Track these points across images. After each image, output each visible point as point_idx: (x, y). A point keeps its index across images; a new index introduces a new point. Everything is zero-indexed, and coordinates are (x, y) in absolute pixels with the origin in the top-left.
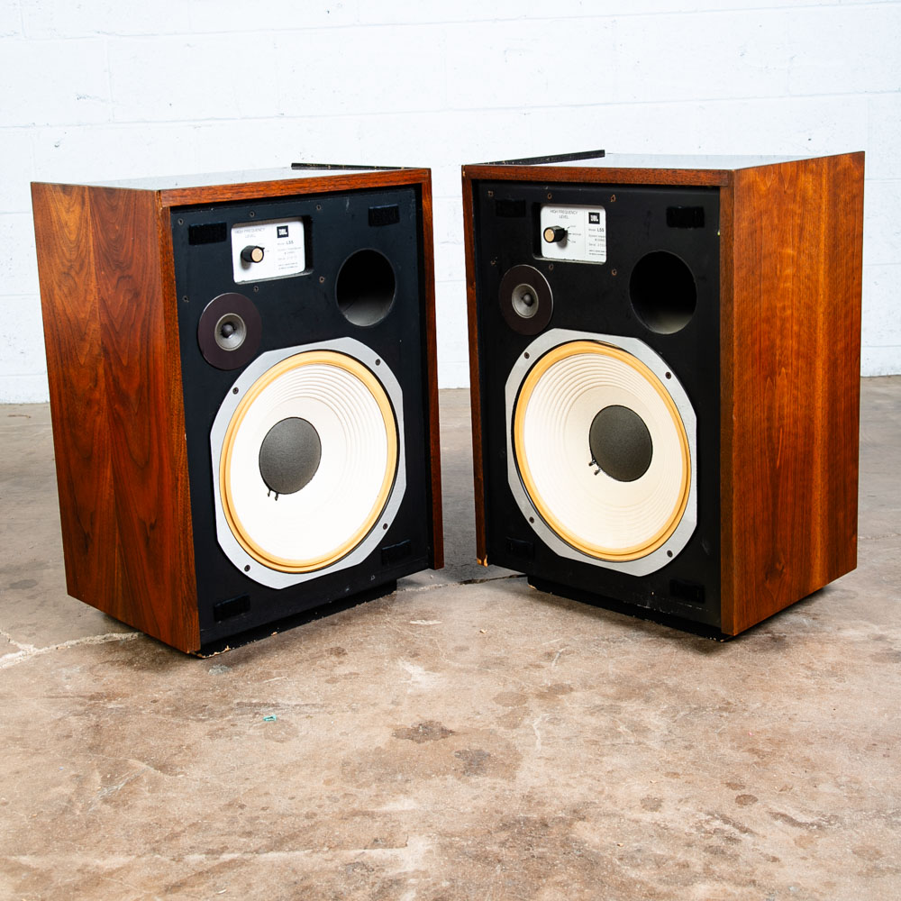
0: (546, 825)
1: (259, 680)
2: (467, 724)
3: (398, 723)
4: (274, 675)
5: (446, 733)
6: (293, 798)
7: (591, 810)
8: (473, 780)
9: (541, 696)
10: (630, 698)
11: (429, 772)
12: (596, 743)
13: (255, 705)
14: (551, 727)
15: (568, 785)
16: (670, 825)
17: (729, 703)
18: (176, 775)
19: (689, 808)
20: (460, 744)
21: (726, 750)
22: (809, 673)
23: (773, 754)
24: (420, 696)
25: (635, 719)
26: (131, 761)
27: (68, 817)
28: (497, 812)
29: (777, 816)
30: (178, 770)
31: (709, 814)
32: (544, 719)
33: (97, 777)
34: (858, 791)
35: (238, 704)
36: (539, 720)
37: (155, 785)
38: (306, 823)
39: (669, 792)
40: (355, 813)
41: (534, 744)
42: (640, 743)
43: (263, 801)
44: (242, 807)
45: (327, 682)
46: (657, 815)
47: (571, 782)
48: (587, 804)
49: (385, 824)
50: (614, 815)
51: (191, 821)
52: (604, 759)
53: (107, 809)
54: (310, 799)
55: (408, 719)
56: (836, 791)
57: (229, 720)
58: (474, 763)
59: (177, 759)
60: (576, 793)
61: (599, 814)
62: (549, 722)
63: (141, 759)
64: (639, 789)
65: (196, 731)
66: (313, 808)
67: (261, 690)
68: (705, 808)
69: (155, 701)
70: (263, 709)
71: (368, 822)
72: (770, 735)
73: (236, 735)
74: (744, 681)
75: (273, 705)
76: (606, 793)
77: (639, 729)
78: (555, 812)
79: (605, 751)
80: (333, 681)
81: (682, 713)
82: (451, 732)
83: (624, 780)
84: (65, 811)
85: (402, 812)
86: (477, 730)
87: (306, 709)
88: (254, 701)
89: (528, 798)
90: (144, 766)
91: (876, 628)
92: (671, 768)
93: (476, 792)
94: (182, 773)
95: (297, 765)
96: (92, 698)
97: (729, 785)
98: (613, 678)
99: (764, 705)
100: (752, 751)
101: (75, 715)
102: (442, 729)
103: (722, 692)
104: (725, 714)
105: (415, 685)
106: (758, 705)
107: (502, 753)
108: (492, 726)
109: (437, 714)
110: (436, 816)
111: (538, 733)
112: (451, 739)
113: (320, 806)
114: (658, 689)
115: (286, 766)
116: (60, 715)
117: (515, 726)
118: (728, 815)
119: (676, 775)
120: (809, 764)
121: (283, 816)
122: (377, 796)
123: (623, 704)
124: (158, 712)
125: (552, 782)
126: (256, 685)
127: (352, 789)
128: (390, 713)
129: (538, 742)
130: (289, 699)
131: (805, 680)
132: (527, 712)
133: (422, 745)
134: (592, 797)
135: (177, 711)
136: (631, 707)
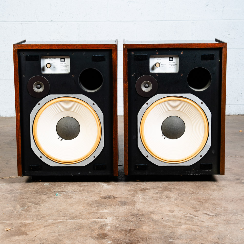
0: (144, 215)
1: (60, 186)
2: (121, 196)
3: (101, 195)
4: (63, 185)
5: (115, 197)
6: (75, 210)
7: (155, 212)
8: (123, 206)
9: (141, 190)
10: (166, 191)
11: (111, 205)
12: (157, 200)
13: (60, 192)
14: (144, 197)
15: (149, 208)
16: (176, 215)
17: (194, 192)
18: (41, 205)
19: (181, 212)
20: (119, 200)
21: (192, 201)
22: (217, 186)
23: (205, 202)
24: (106, 190)
25: (167, 195)
26: (27, 203)
27: (13, 214)
28: (130, 212)
29: (204, 214)
30: (41, 204)
31: (187, 213)
32: (142, 195)
33: (19, 206)
34: (227, 209)
35: (54, 191)
36: (141, 195)
37: (35, 208)
38: (79, 214)
39: (176, 209)
40: (92, 213)
41: (139, 200)
42: (168, 200)
43: (67, 210)
44: (61, 212)
45: (79, 187)
46: (173, 213)
47: (150, 207)
48: (154, 211)
49: (100, 215)
50: (162, 213)
51: (48, 214)
52: (159, 203)
53: (24, 212)
54: (79, 210)
55: (104, 195)
56: (221, 209)
57: (53, 195)
58: (124, 203)
59: (40, 202)
60: (151, 209)
61: (157, 213)
62: (143, 196)
63: (30, 202)
64: (168, 208)
65: (44, 197)
66: (80, 211)
67: (61, 189)
68: (185, 212)
69: (30, 191)
70: (62, 193)
71: (96, 214)
72: (204, 199)
73: (56, 197)
74: (198, 188)
75: (65, 192)
76: (159, 209)
77: (168, 197)
78: (146, 213)
79: (159, 201)
80: (81, 187)
81: (181, 194)
82: (116, 197)
83: (164, 207)
84: (12, 212)
85: (104, 213)
86: (124, 197)
87: (74, 192)
88: (59, 191)
89: (139, 210)
90: (31, 204)
91: (238, 177)
92: (177, 205)
93: (124, 209)
94: (42, 205)
95: (74, 203)
96: (11, 190)
97: (192, 208)
98: (161, 187)
99: (203, 193)
100: (199, 202)
101: (7, 194)
102: (114, 197)
103: (192, 190)
104: (192, 194)
105: (105, 188)
106: (202, 192)
107: (131, 202)
108: (128, 196)
109: (112, 193)
110: (114, 213)
111: (140, 198)
112: (116, 199)
113: (82, 211)
114: (174, 189)
115: (71, 204)
116: (3, 194)
117: (134, 196)
118: (192, 213)
119: (178, 206)
120: (214, 204)
121: (72, 213)
122: (97, 209)
123: (164, 192)
124: (32, 193)
125: (145, 207)
126: (59, 187)
127: (90, 208)
128: (99, 193)
129: (141, 200)
130: (69, 190)
131: (216, 188)
132: (137, 193)
133: (108, 200)
134: (155, 210)
135: (37, 193)
136: (166, 193)
